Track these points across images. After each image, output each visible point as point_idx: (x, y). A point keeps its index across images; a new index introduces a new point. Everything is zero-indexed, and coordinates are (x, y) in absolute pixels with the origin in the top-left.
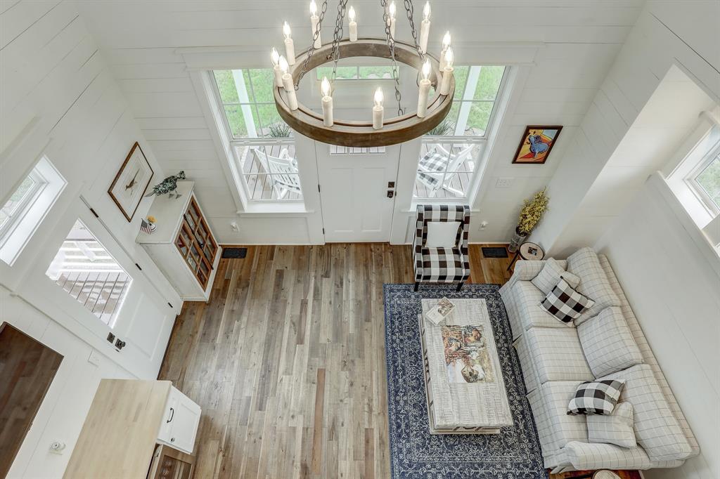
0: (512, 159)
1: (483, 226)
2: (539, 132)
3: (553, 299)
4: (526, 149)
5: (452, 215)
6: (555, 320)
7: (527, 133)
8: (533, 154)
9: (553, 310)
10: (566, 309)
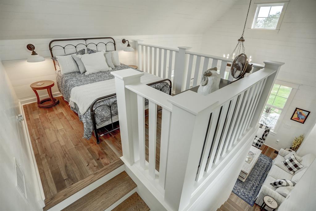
0: (290, 118)
1: (277, 142)
2: (301, 111)
3: (287, 161)
4: (296, 116)
5: (264, 127)
6: (286, 168)
7: (296, 110)
8: (298, 118)
9: (286, 164)
10: (291, 165)
